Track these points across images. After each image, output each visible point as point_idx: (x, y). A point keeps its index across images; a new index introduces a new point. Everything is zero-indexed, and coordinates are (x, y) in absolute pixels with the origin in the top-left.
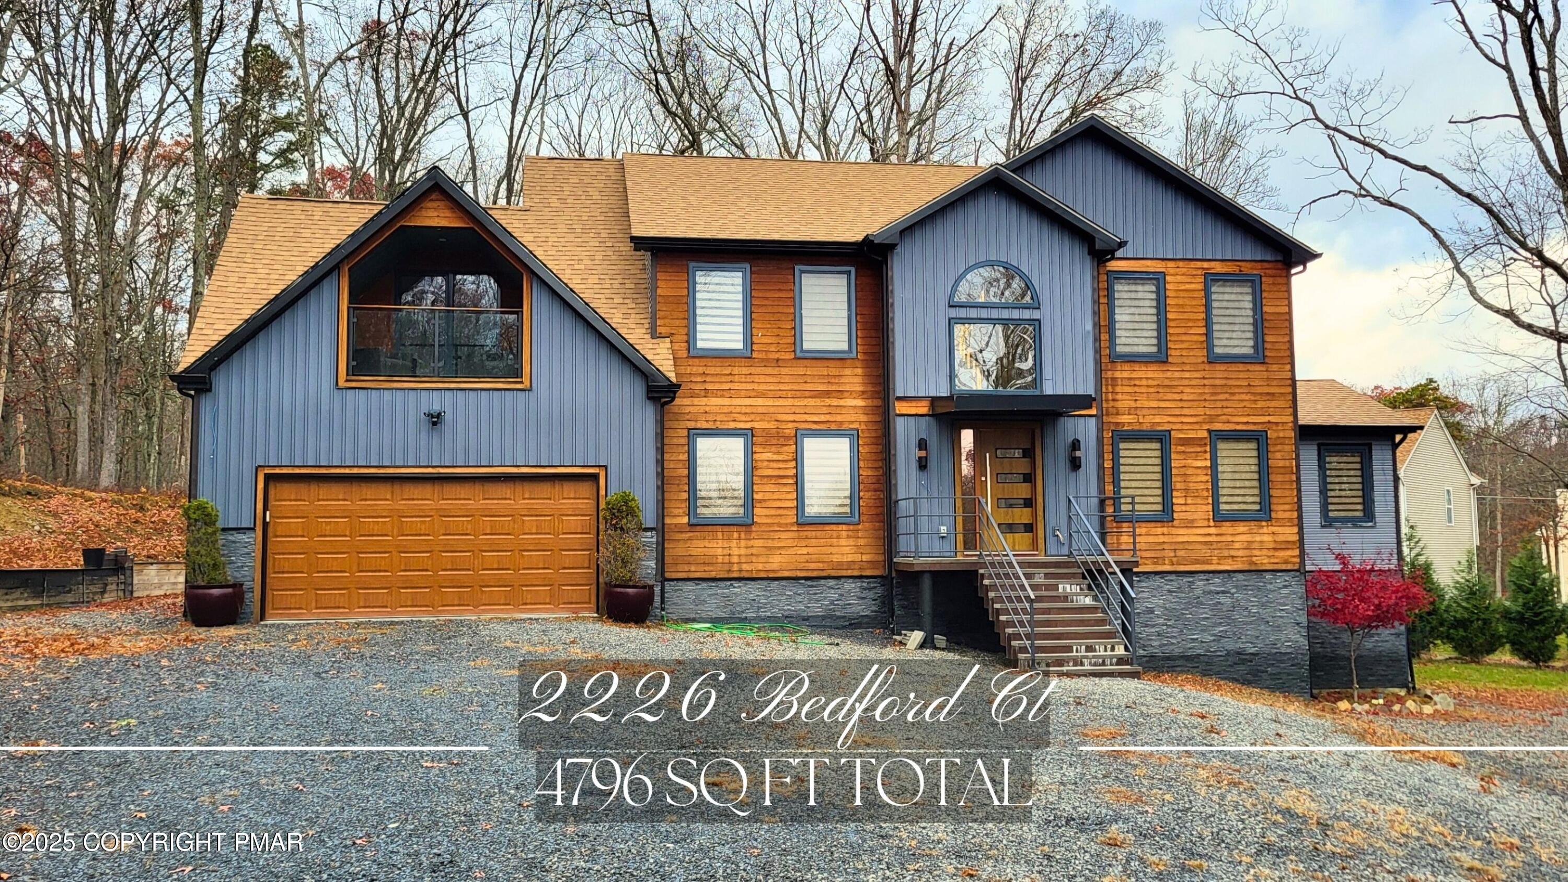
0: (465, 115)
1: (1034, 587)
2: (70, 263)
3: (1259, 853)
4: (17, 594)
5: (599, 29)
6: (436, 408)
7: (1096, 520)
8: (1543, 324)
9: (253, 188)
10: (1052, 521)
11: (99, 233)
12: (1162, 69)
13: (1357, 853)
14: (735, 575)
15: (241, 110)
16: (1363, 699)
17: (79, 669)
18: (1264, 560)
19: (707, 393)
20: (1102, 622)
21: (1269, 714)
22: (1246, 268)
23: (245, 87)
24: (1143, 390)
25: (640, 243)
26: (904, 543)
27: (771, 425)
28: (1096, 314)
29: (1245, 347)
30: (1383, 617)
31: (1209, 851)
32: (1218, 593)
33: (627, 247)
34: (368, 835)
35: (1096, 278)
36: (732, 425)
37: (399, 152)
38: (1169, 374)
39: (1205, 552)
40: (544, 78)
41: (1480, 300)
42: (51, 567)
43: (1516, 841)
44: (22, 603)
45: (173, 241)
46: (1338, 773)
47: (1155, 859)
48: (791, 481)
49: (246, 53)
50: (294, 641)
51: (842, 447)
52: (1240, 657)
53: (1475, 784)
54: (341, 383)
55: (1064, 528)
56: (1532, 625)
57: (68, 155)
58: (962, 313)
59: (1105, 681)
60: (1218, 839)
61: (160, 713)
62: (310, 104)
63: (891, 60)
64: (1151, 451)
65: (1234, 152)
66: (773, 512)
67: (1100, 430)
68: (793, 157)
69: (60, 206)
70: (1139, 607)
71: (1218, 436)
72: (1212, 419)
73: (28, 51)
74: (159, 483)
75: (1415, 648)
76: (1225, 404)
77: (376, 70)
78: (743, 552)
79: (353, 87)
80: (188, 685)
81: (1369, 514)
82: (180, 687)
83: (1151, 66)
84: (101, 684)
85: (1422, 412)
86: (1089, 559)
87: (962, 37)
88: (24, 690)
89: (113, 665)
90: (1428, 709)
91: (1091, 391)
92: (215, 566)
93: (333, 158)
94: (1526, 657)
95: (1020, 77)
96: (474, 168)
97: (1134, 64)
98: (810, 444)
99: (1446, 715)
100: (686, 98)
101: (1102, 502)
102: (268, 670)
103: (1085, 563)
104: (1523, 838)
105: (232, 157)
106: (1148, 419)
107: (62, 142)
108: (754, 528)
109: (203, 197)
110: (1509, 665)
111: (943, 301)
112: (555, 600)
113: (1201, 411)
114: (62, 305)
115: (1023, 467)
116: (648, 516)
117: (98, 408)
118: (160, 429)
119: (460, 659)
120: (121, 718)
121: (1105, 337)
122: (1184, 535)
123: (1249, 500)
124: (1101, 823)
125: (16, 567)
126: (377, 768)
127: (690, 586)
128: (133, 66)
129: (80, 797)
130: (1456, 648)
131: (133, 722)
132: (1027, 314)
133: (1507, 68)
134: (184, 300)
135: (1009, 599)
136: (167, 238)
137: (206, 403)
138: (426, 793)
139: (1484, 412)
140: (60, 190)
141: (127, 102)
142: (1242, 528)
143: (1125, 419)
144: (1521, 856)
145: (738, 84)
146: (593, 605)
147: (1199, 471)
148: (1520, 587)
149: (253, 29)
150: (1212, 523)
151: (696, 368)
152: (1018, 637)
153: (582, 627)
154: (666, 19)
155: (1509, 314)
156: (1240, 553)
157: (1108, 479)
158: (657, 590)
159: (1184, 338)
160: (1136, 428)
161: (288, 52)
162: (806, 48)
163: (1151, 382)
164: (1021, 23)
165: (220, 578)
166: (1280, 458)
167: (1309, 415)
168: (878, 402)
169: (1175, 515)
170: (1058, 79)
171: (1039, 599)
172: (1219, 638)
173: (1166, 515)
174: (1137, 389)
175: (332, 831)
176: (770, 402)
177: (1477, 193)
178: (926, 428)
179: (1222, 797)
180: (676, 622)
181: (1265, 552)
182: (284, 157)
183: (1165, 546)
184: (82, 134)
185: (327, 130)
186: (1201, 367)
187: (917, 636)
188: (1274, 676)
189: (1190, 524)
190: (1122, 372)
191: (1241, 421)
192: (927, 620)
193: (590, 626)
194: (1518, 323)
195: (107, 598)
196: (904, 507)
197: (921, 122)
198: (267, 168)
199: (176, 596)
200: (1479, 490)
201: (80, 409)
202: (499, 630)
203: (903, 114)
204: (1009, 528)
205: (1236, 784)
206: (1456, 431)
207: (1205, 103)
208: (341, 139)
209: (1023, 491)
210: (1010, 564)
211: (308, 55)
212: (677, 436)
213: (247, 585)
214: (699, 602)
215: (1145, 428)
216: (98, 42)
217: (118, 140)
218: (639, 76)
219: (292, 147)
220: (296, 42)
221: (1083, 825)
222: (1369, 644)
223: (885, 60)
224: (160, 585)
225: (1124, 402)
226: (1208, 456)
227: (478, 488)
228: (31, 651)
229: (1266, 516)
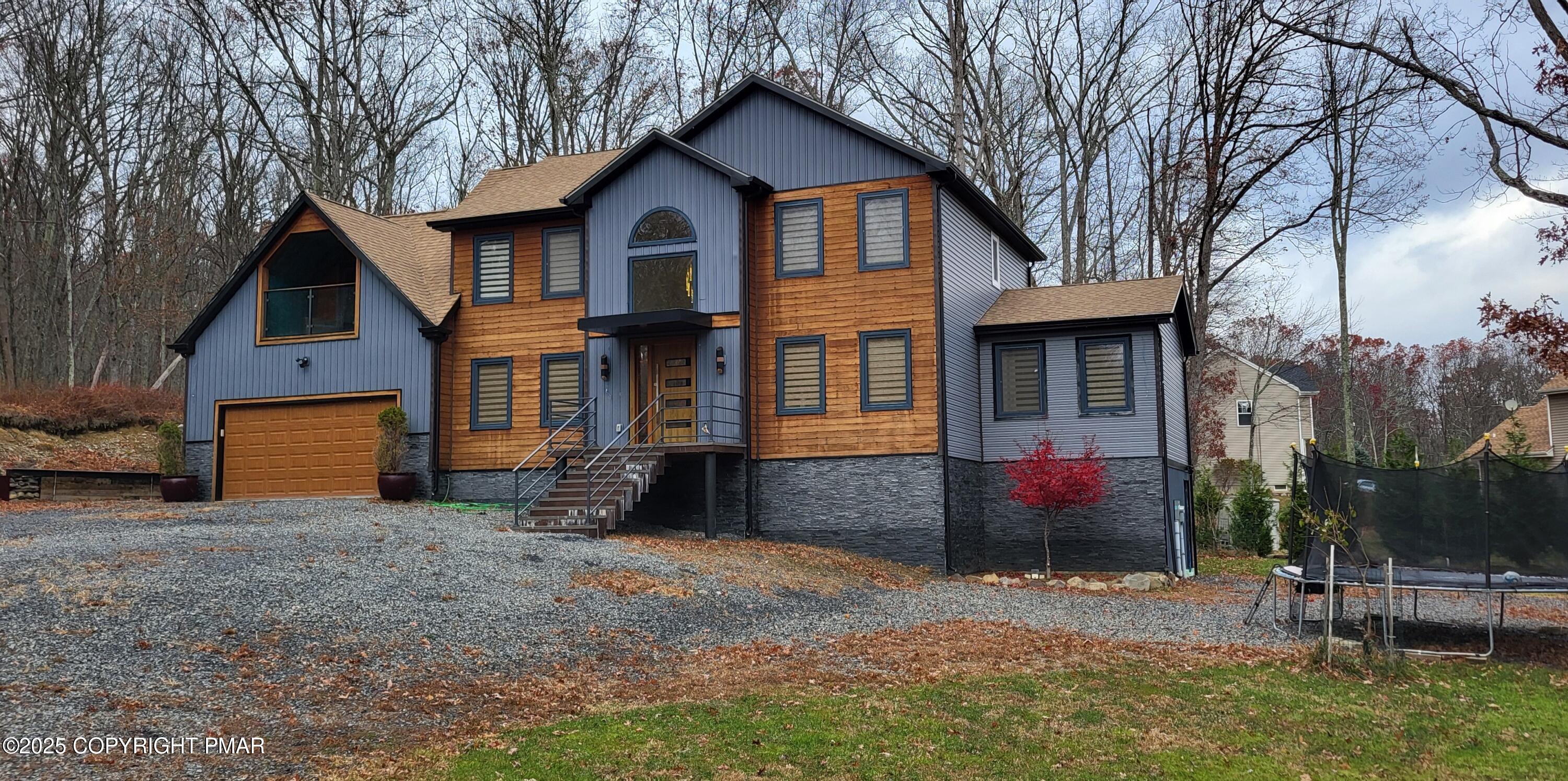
6: (305, 355)
10: (701, 417)
14: (499, 467)
18: (905, 445)
19: (484, 332)
22: (894, 185)
24: (803, 301)
26: (590, 439)
27: (526, 352)
32: (863, 475)
36: (499, 355)
38: (825, 286)
39: (853, 440)
48: (537, 395)
52: (877, 533)
54: (258, 343)
58: (637, 250)
64: (810, 353)
66: (524, 419)
67: (743, 339)
71: (867, 338)
72: (862, 321)
76: (873, 308)
78: (504, 449)
91: (737, 308)
106: (807, 326)
108: (512, 431)
113: (852, 316)
115: (681, 374)
116: (423, 425)
121: (771, 259)
122: (833, 425)
123: (896, 392)
127: (468, 476)
142: (885, 416)
143: (787, 328)
147: (849, 369)
150: (860, 414)
151: (475, 314)
156: (884, 439)
157: (771, 380)
159: (839, 253)
160: (797, 334)
163: (810, 295)
166: (923, 352)
169: (828, 408)
173: (822, 407)
174: (797, 302)
176: (524, 335)
178: (610, 347)
181: (906, 438)
183: (818, 436)
186: (854, 276)
188: (913, 550)
189: (840, 415)
190: (786, 288)
191: (886, 322)
204: (675, 424)
212: (463, 366)
213: (209, 477)
214: (476, 487)
215: (803, 334)
225: (784, 313)
226: (858, 355)
227: (334, 409)
229: (908, 405)
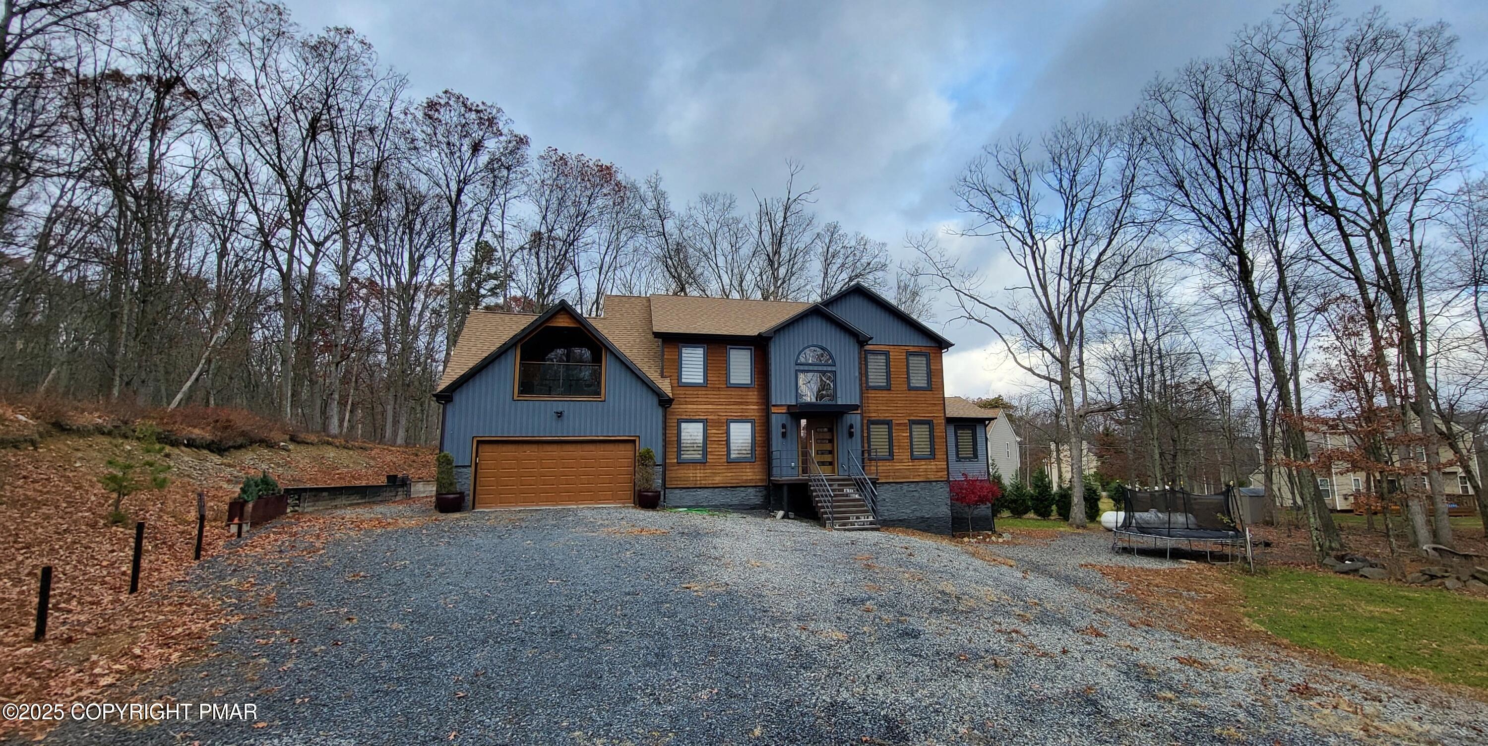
0: (578, 274)
1: (833, 491)
2: (387, 340)
3: (931, 612)
4: (353, 497)
5: (641, 238)
6: (560, 410)
7: (860, 460)
8: (1042, 374)
9: (477, 305)
10: (841, 461)
11: (402, 325)
12: (887, 263)
13: (972, 610)
14: (698, 486)
15: (472, 269)
16: (974, 537)
17: (382, 535)
18: (932, 477)
19: (686, 403)
20: (863, 506)
21: (935, 546)
22: (924, 350)
23: (476, 261)
24: (880, 401)
25: (657, 335)
26: (775, 471)
27: (716, 417)
28: (860, 368)
29: (924, 383)
30: (982, 500)
31: (909, 612)
32: (913, 491)
33: (651, 337)
34: (521, 618)
35: (860, 353)
36: (697, 417)
37: (546, 291)
38: (891, 395)
39: (907, 473)
40: (615, 257)
41: (1019, 364)
42: (371, 484)
43: (1037, 601)
44: (355, 501)
45: (437, 329)
46: (964, 573)
47: (886, 617)
48: (724, 442)
49: (477, 245)
50: (488, 520)
51: (748, 426)
52: (923, 519)
53: (1020, 575)
54: (515, 398)
55: (846, 463)
56: (1042, 501)
57: (389, 289)
58: (802, 368)
59: (864, 533)
60: (913, 606)
61: (421, 557)
62: (505, 269)
63: (771, 255)
64: (884, 429)
65: (917, 298)
66: (716, 456)
67: (862, 420)
68: (728, 297)
69: (383, 312)
70: (879, 498)
71: (913, 422)
72: (910, 414)
73: (372, 242)
74: (426, 441)
75: (995, 512)
76: (915, 408)
77: (537, 254)
78: (702, 475)
79: (526, 261)
80: (435, 543)
81: (976, 456)
82: (431, 544)
83: (883, 261)
84: (392, 543)
85: (997, 410)
86: (857, 477)
87: (802, 246)
88: (354, 546)
89: (399, 533)
90: (1000, 540)
91: (858, 403)
92: (451, 484)
93: (515, 292)
94: (1039, 516)
95: (827, 264)
96: (581, 298)
97: (875, 260)
98: (732, 425)
99: (1008, 543)
100: (679, 269)
101: (863, 452)
102: (475, 535)
103: (855, 479)
104: (1040, 600)
105: (468, 292)
106: (883, 414)
107: (386, 283)
108: (707, 464)
109: (453, 311)
110: (1032, 519)
111: (793, 363)
112: (614, 498)
113: (905, 411)
114: (382, 358)
115: (828, 436)
116: (659, 460)
117: (397, 406)
118: (427, 416)
119: (568, 528)
120: (402, 560)
121: (864, 379)
122: (898, 466)
123: (927, 452)
124: (863, 601)
125: (353, 484)
126: (526, 584)
127: (677, 491)
128: (422, 250)
129: (380, 601)
130: (1012, 512)
131: (408, 562)
132: (829, 369)
133: (1026, 268)
134: (443, 355)
135: (822, 496)
136: (434, 329)
137: (449, 407)
138: (550, 595)
139: (1021, 409)
140: (384, 305)
141: (419, 265)
142: (923, 462)
143: (872, 414)
144: (1039, 608)
145: (702, 264)
146: (632, 501)
147: (905, 437)
148: (1037, 485)
149: (480, 234)
150: (910, 460)
151: (680, 391)
152: (826, 513)
153: (627, 511)
154: (671, 235)
155: (1030, 370)
156: (922, 473)
157: (866, 441)
158: (662, 493)
159: (898, 379)
160: (878, 419)
161: (496, 244)
162: (734, 249)
163: (883, 398)
164: (827, 241)
165: (453, 490)
166: (939, 431)
167: (951, 412)
168: (763, 407)
169: (895, 457)
170: (843, 265)
171: (835, 496)
172: (913, 511)
173: (891, 456)
174: (878, 401)
175: (504, 616)
176: (715, 407)
177: (1016, 319)
178: (784, 419)
179: (915, 586)
180: (671, 508)
181: (932, 473)
182: (493, 292)
183: (890, 471)
184: (396, 280)
185: (513, 280)
186: (905, 392)
187: (781, 513)
188: (937, 528)
189: (901, 461)
190: (872, 394)
191: (922, 416)
192: (786, 507)
193: (631, 510)
194: (1034, 373)
195: (398, 499)
196: (775, 455)
197: (784, 282)
198: (484, 296)
199: (432, 497)
200: (1020, 443)
201: (389, 407)
202: (588, 513)
203: (776, 279)
204: (822, 463)
205: (920, 580)
206: (1010, 417)
207: (905, 277)
208: (520, 284)
209: (828, 447)
210: (823, 480)
211: (506, 246)
212: (672, 422)
213: (467, 492)
214: (681, 498)
215: (881, 419)
216: (406, 238)
217: (414, 282)
218: (658, 258)
219: (496, 287)
220: (500, 240)
221: (853, 602)
222: (976, 512)
223: (768, 255)
224: (424, 492)
225: (872, 407)
226: (908, 430)
227: (579, 446)
228: (359, 526)
229: (932, 456)
